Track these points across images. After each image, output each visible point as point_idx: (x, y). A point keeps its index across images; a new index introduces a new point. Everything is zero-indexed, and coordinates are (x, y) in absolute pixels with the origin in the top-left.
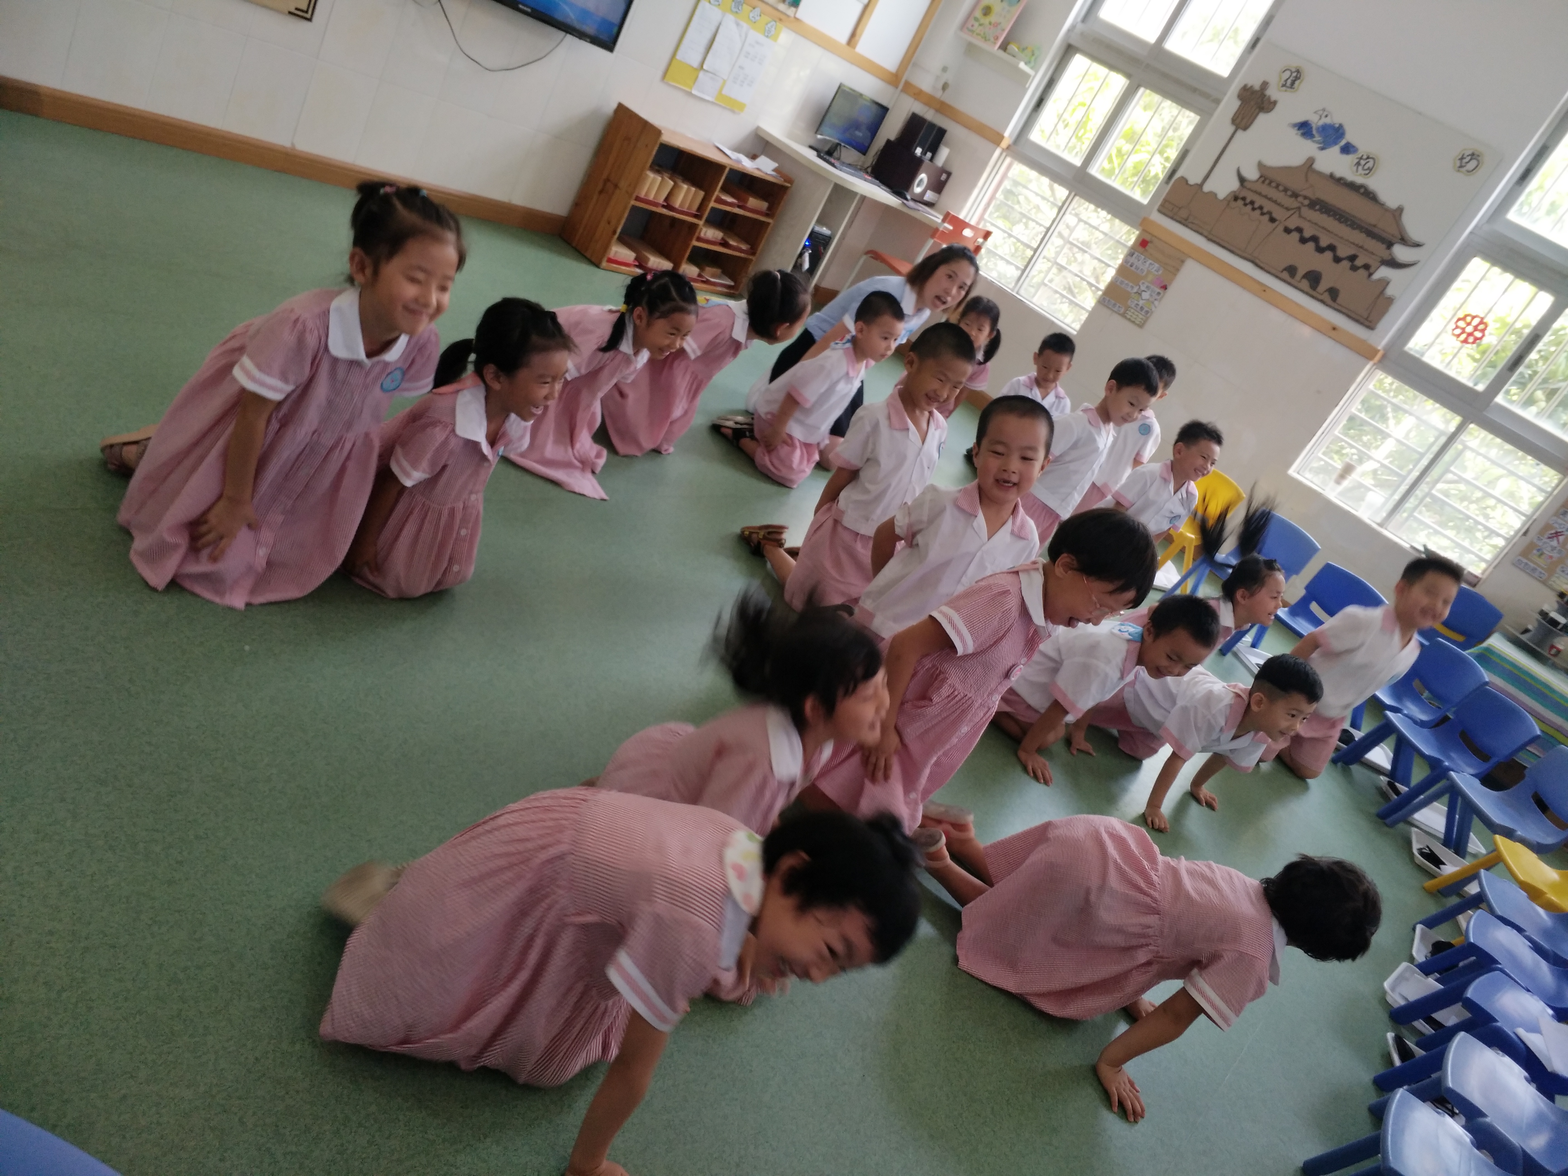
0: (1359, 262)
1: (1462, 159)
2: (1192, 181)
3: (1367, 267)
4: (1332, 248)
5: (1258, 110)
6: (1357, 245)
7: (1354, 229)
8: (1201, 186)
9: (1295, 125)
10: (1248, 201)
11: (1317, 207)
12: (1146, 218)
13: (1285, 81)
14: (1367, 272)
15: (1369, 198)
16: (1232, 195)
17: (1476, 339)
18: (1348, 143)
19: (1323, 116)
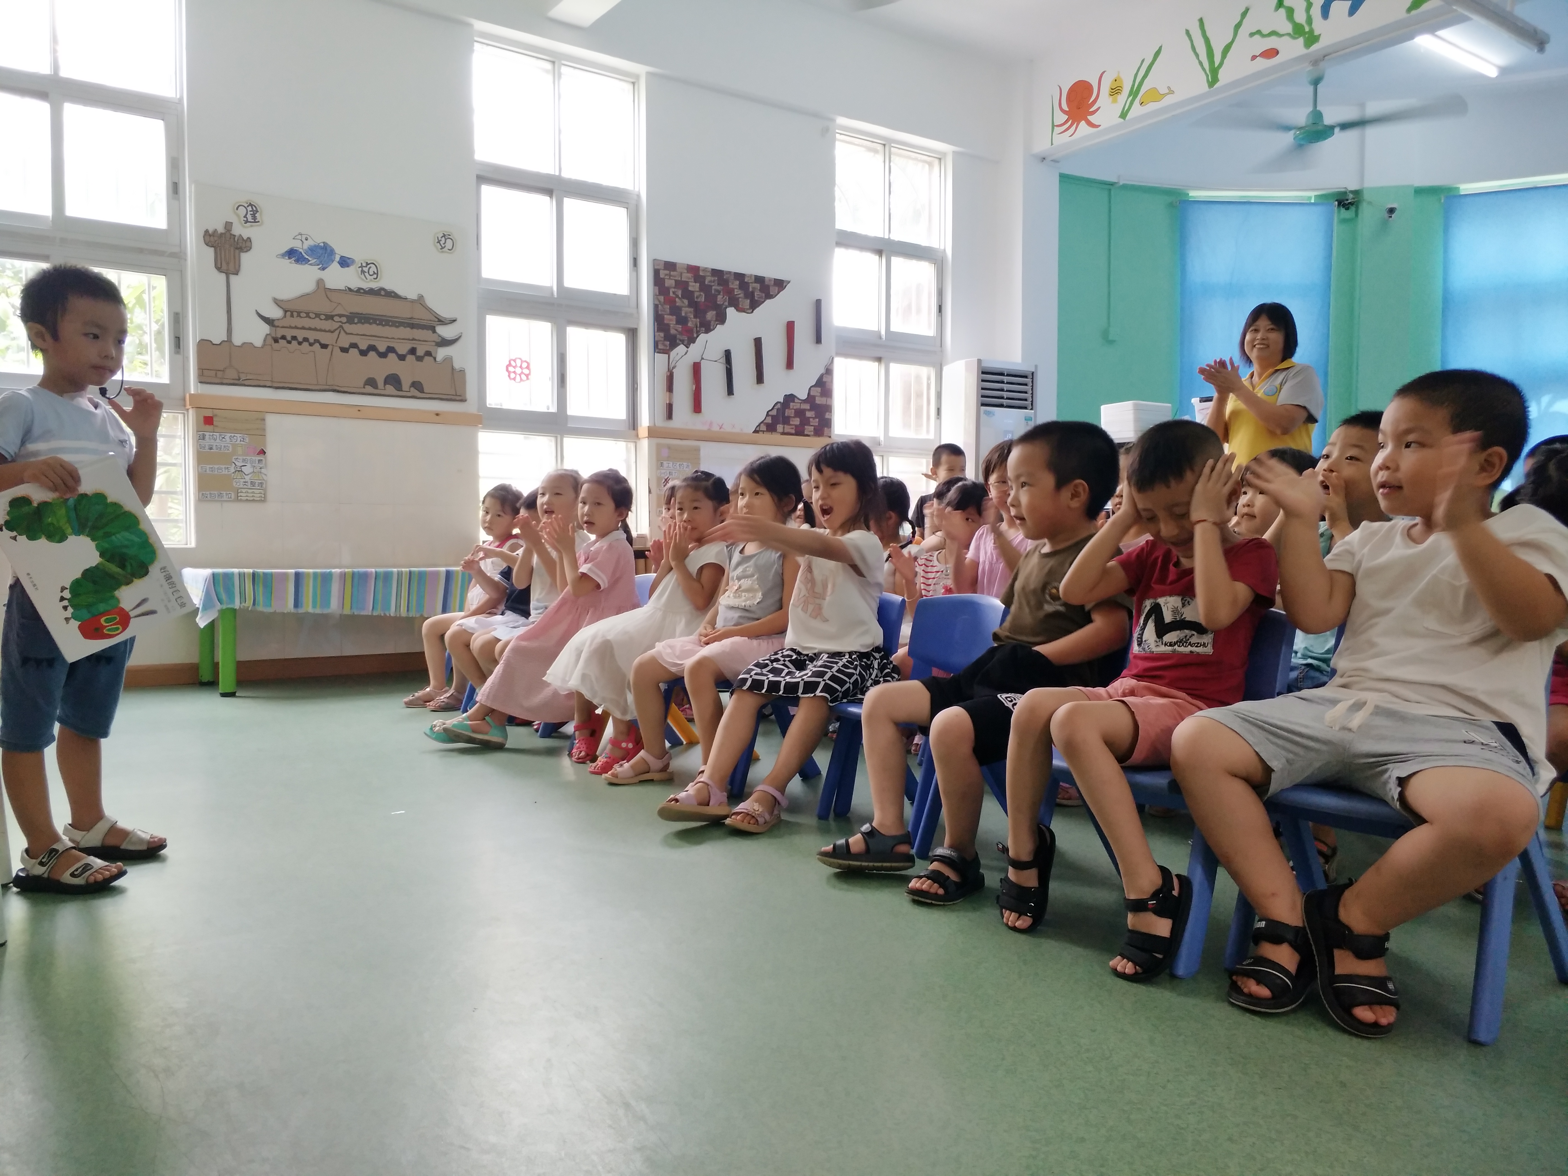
0: (420, 353)
1: (439, 242)
2: (217, 341)
3: (428, 354)
4: (391, 350)
5: (237, 251)
6: (409, 340)
7: (397, 327)
8: (229, 341)
10: (289, 338)
11: (356, 320)
12: (191, 395)
13: (245, 217)
14: (431, 359)
15: (393, 297)
16: (269, 338)
17: (527, 376)
18: (342, 257)
19: (304, 240)
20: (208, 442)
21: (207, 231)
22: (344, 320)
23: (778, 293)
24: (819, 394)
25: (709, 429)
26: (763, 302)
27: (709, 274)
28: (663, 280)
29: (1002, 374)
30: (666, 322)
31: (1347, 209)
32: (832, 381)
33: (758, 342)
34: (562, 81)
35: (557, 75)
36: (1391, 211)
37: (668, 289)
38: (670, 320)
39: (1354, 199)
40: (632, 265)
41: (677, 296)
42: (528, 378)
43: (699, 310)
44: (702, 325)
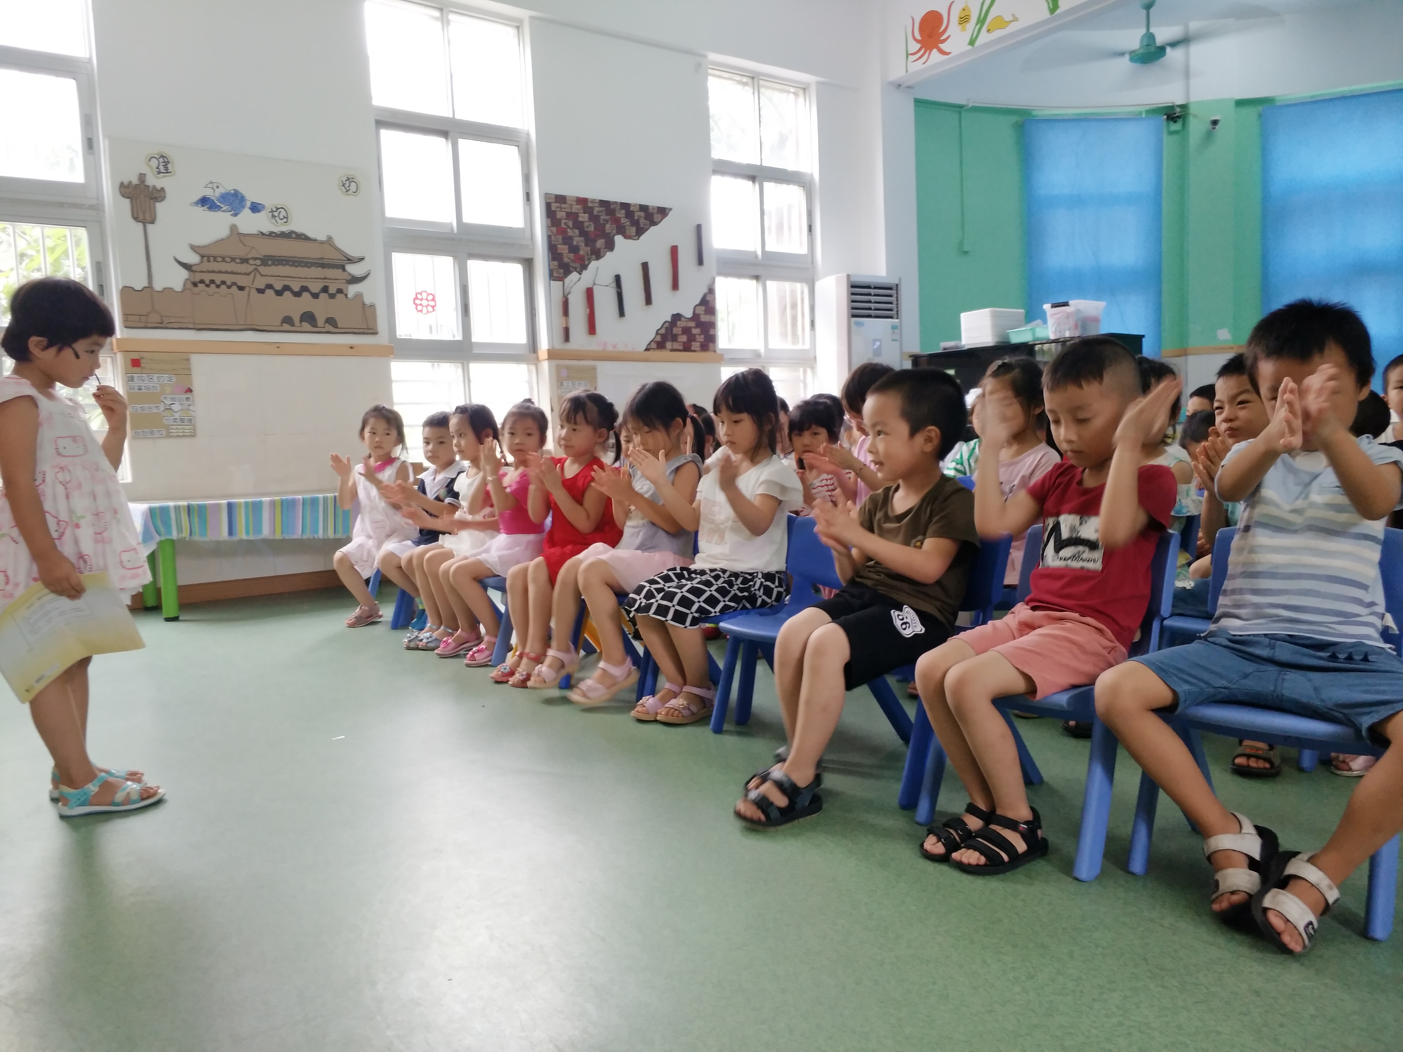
0: (332, 290)
1: (343, 185)
2: (138, 287)
3: (340, 291)
4: (305, 289)
5: (152, 201)
6: (321, 279)
7: (309, 267)
8: (150, 287)
9: (197, 203)
10: (207, 282)
11: (270, 262)
12: (117, 339)
13: (157, 168)
14: (343, 295)
15: (303, 239)
16: (189, 282)
17: (433, 307)
18: (253, 203)
19: (215, 188)
20: (136, 383)
21: (122, 185)
22: (258, 262)
23: (662, 220)
24: (703, 313)
25: (604, 350)
26: (648, 229)
27: (596, 205)
28: (555, 212)
29: (869, 287)
30: (559, 251)
31: (1175, 122)
32: (714, 299)
33: (645, 266)
34: (450, 27)
35: (445, 22)
36: (1215, 123)
37: (560, 220)
38: (563, 249)
39: (1180, 112)
40: (525, 200)
41: (569, 227)
42: (434, 310)
43: (590, 241)
44: (592, 254)
